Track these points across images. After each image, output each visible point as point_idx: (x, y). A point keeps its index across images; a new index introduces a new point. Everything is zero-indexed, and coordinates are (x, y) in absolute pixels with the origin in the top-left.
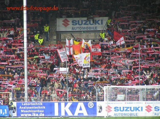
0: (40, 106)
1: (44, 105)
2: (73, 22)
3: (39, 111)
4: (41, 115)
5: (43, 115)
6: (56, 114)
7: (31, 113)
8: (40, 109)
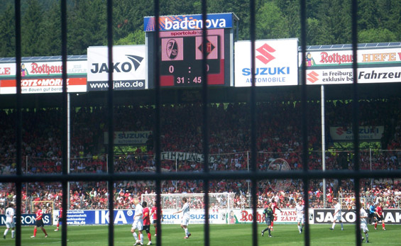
0: (82, 214)
1: (85, 212)
2: (119, 135)
3: (80, 219)
4: (82, 223)
5: (84, 223)
6: (97, 221)
7: (73, 221)
8: (81, 218)
